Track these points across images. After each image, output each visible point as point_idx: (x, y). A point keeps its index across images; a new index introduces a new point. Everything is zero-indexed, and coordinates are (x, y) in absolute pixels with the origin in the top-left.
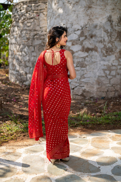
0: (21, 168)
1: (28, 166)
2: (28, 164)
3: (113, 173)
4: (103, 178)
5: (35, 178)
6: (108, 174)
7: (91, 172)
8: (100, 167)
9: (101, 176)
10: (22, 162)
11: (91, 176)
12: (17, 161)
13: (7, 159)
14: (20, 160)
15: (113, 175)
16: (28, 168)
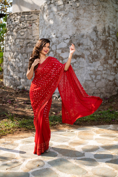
0: (19, 154)
1: (25, 153)
2: (24, 151)
3: (95, 157)
4: (86, 161)
5: (31, 161)
6: (91, 158)
7: (77, 157)
8: (84, 153)
9: (85, 159)
10: (19, 150)
11: (77, 159)
12: (15, 149)
13: (7, 148)
14: (18, 149)
15: (95, 159)
16: (25, 154)
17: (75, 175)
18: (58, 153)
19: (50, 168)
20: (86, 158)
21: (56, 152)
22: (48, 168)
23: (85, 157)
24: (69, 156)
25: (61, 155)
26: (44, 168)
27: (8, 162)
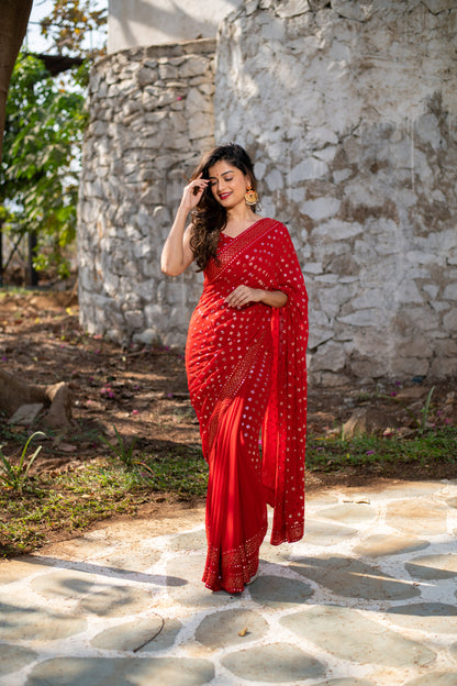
0: (165, 588)
2: (185, 578)
5: (214, 616)
6: (444, 601)
7: (389, 598)
8: (418, 585)
9: (422, 609)
10: (164, 573)
12: (148, 571)
13: (116, 566)
14: (160, 569)
16: (184, 587)
17: (392, 669)
18: (314, 585)
19: (289, 641)
20: (427, 604)
21: (308, 581)
22: (284, 641)
23: (422, 601)
24: (358, 596)
25: (328, 591)
26: (267, 643)
27: (128, 621)
